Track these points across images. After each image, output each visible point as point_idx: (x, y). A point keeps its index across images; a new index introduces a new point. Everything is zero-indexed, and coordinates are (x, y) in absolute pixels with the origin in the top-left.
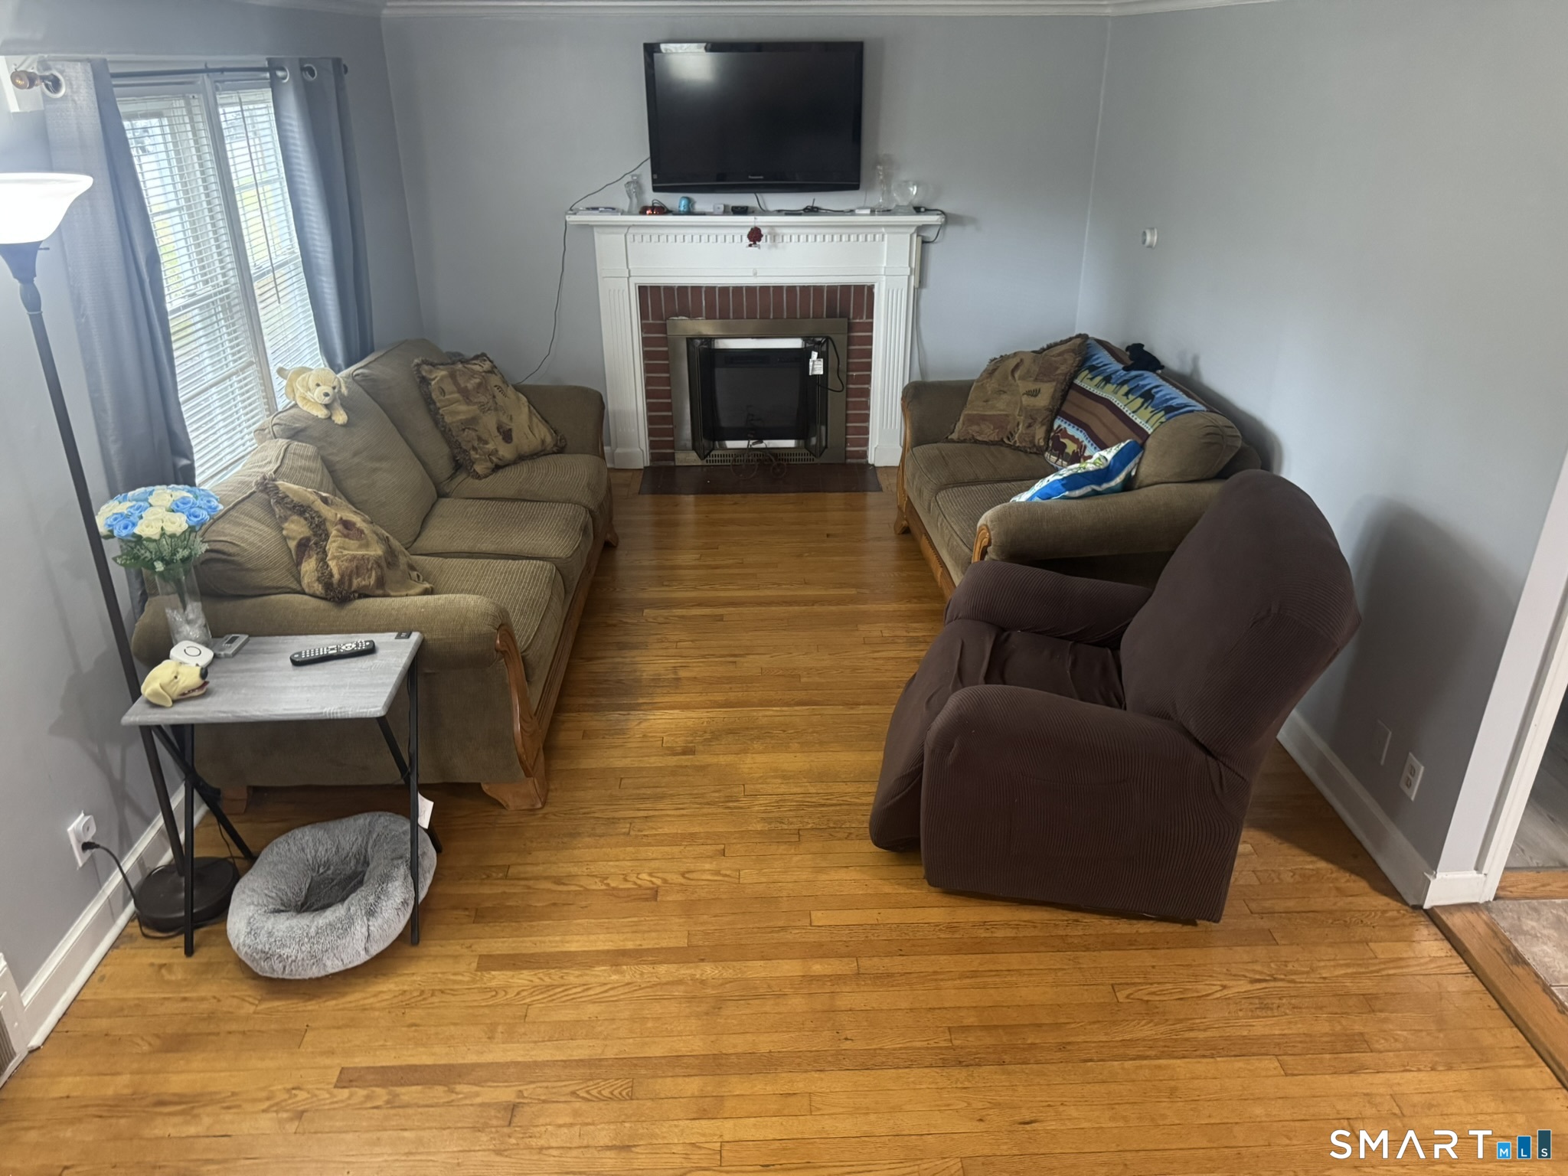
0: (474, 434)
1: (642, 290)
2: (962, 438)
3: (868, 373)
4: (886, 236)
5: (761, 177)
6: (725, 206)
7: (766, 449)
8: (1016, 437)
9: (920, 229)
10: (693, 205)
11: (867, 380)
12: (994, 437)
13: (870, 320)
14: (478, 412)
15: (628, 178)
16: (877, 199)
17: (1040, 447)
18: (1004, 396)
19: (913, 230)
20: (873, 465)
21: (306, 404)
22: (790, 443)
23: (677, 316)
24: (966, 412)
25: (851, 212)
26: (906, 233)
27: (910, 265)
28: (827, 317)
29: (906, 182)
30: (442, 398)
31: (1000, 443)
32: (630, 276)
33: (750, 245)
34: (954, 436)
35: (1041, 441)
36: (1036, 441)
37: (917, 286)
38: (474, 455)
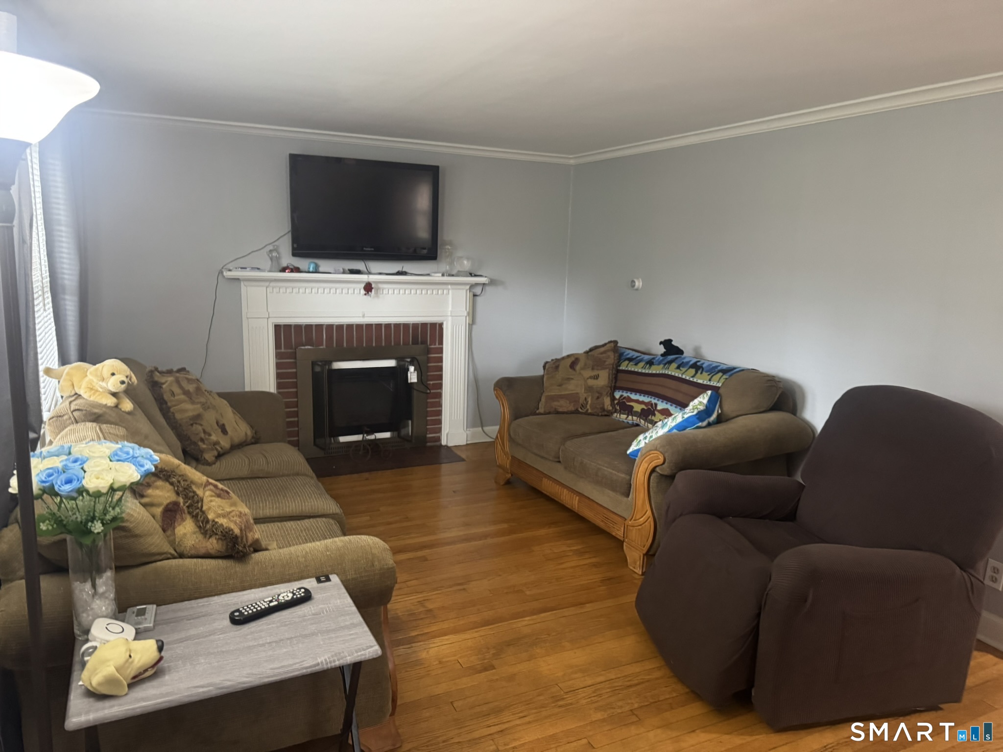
0: (200, 428)
1: (277, 327)
2: (547, 411)
3: (439, 382)
4: (450, 291)
5: (373, 249)
6: (343, 269)
7: (376, 440)
8: (588, 407)
9: (473, 286)
10: (318, 268)
11: (440, 386)
12: (571, 408)
13: (441, 346)
14: (201, 410)
15: (271, 247)
16: (444, 266)
17: (610, 410)
18: (572, 382)
19: (468, 287)
20: (446, 446)
21: (94, 394)
22: (387, 435)
23: (304, 346)
24: (545, 394)
25: (428, 275)
26: (463, 289)
27: (466, 309)
28: (413, 344)
29: (461, 257)
30: (173, 398)
31: (576, 412)
32: (269, 317)
33: (365, 294)
34: (541, 410)
35: (609, 406)
36: (606, 407)
37: (471, 323)
38: (203, 446)
